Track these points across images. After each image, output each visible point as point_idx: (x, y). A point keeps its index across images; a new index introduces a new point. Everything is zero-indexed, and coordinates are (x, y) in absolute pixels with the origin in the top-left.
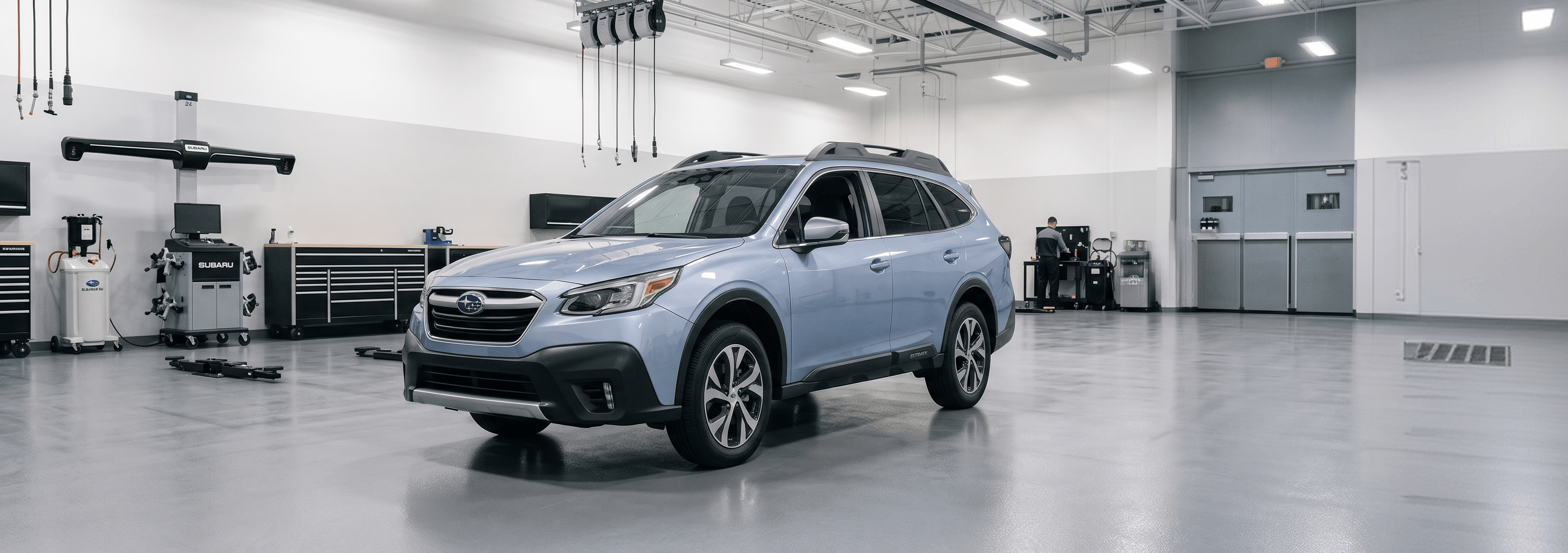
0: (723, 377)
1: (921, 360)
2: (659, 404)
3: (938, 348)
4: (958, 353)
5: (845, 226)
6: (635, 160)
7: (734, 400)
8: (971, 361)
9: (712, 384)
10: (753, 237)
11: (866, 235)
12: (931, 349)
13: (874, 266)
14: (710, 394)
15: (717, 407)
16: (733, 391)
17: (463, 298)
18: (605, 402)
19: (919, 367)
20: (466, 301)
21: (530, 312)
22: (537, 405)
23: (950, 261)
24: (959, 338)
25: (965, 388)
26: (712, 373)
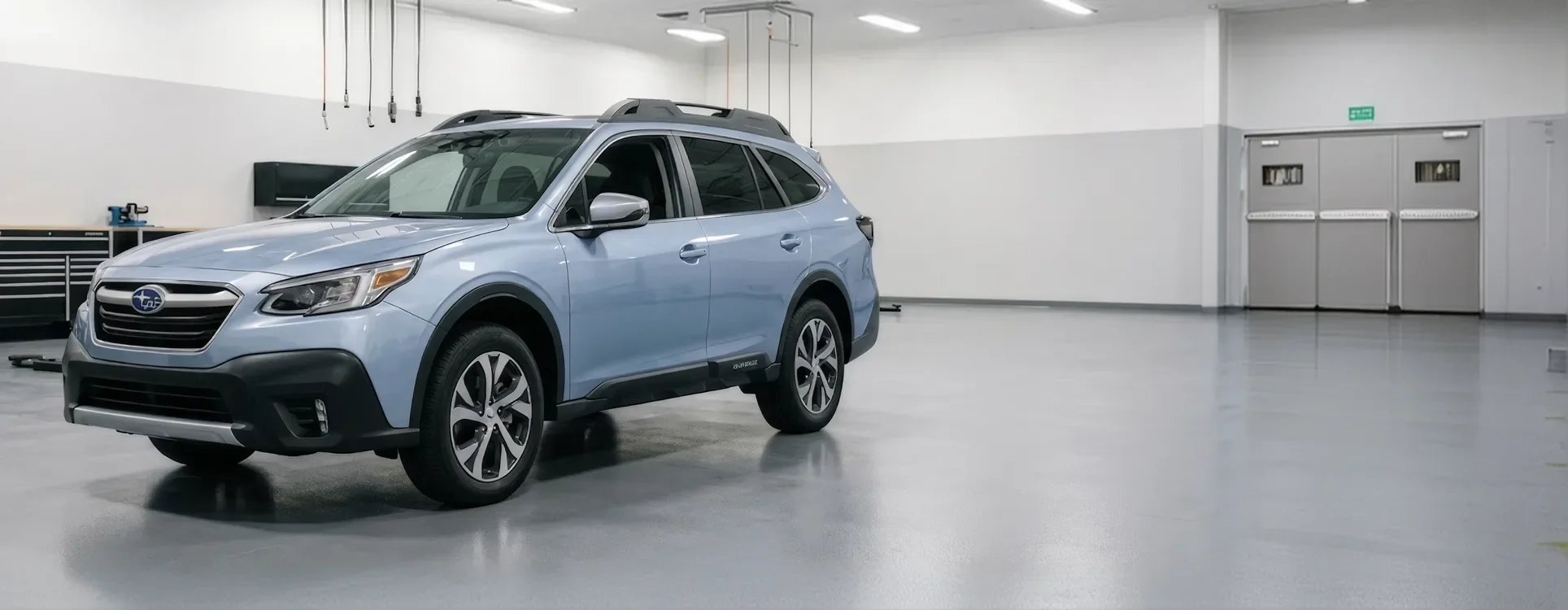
0: (477, 394)
1: (749, 372)
2: (390, 427)
3: (772, 358)
4: (799, 362)
5: (643, 204)
6: (393, 121)
7: (491, 418)
8: (818, 373)
9: (460, 402)
10: (521, 218)
11: (676, 216)
12: (762, 358)
13: (685, 254)
14: (458, 414)
15: (468, 432)
16: (490, 410)
17: (139, 293)
18: (318, 423)
19: (748, 381)
20: (142, 297)
21: (222, 311)
22: (228, 427)
23: (789, 248)
24: (801, 344)
25: (809, 407)
26: (461, 388)
